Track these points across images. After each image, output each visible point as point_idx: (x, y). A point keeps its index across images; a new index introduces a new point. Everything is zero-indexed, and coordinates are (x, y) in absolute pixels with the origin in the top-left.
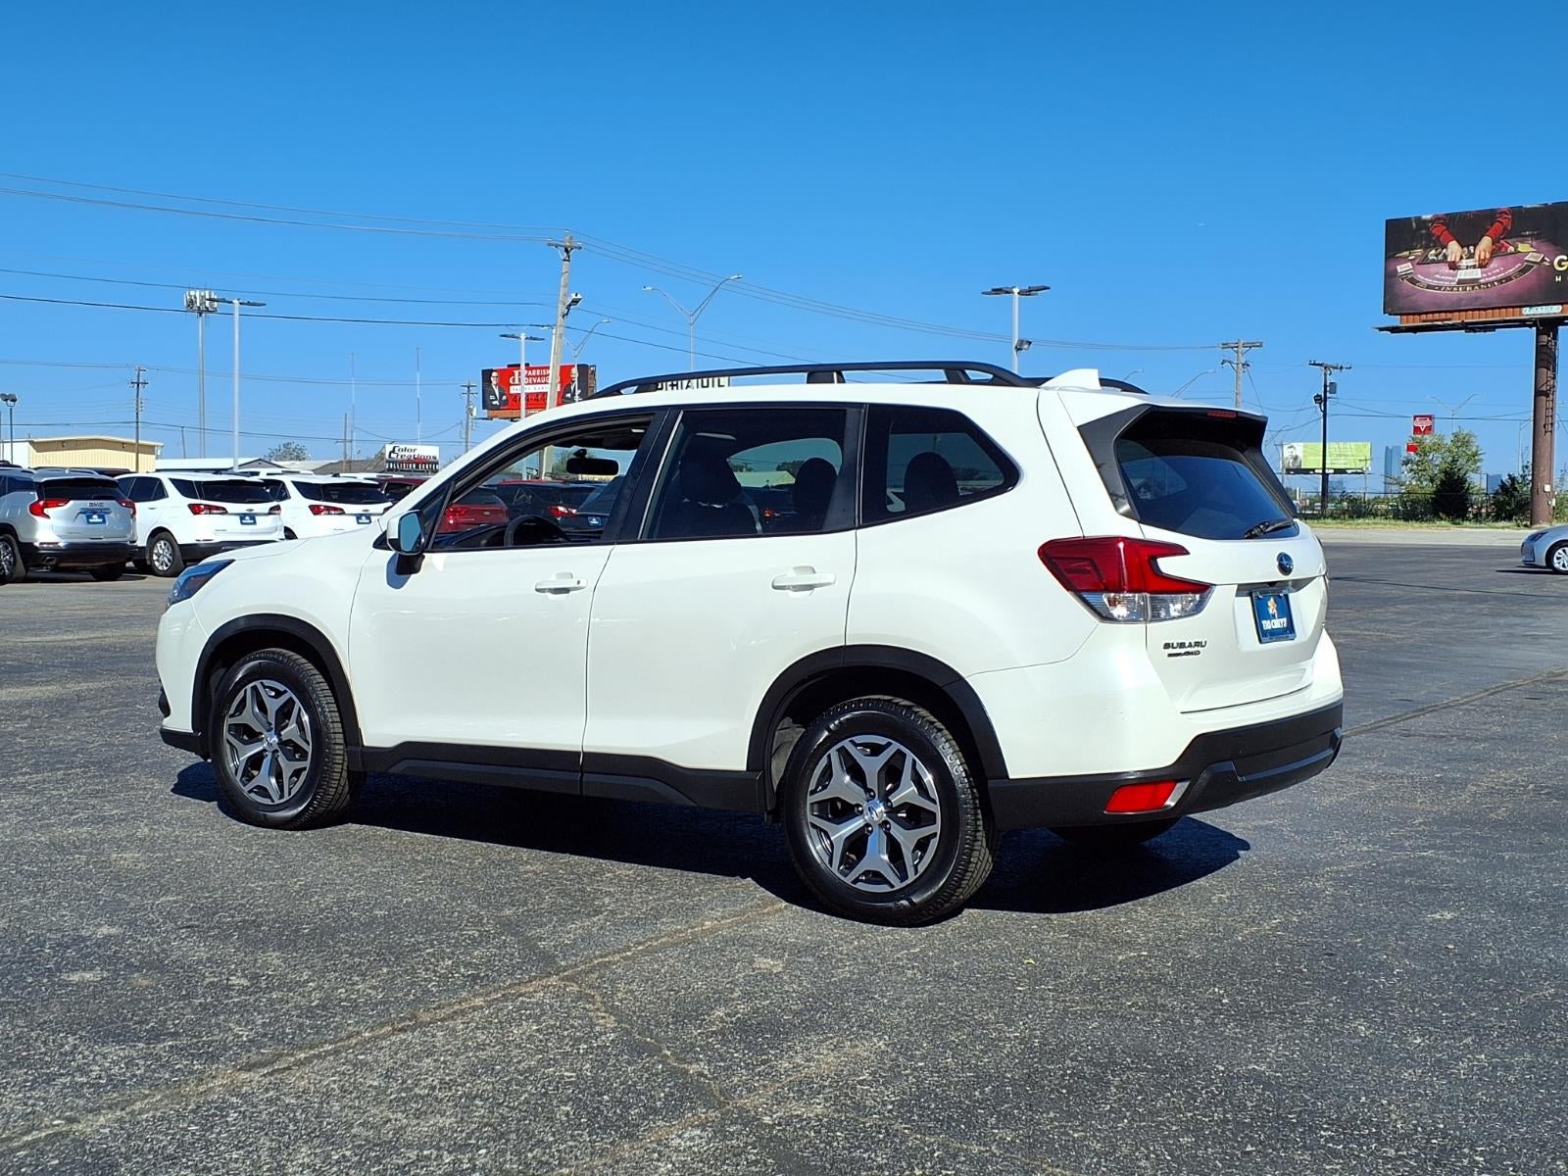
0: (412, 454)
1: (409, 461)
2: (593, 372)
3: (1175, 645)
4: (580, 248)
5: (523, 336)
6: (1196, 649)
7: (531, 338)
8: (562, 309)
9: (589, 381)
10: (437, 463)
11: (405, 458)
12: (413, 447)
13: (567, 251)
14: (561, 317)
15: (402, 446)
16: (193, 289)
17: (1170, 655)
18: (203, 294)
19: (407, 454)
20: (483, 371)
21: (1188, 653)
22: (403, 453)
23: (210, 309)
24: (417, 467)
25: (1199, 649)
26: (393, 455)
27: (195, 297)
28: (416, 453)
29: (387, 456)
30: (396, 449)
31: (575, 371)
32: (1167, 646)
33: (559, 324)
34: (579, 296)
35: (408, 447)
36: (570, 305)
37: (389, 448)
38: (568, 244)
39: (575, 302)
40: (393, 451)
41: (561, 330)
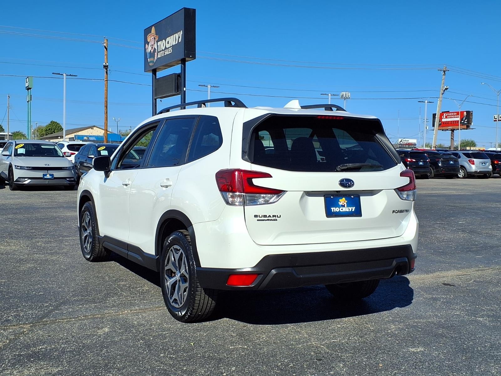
0: (407, 142)
1: (406, 144)
2: (472, 113)
3: (261, 216)
4: (449, 70)
5: (426, 102)
6: (274, 218)
7: (429, 102)
8: (442, 92)
9: (470, 116)
10: (416, 145)
11: (405, 143)
12: (408, 140)
13: (444, 72)
14: (441, 95)
15: (404, 140)
16: (343, 92)
17: (258, 220)
18: (346, 93)
19: (406, 142)
20: (433, 114)
21: (267, 220)
22: (404, 142)
23: (348, 98)
24: (409, 146)
25: (277, 218)
26: (401, 142)
27: (344, 94)
28: (409, 142)
29: (399, 143)
30: (402, 141)
31: (465, 113)
32: (256, 216)
33: (440, 97)
34: (448, 87)
35: (406, 140)
36: (444, 90)
37: (400, 140)
38: (445, 69)
39: (446, 89)
40: (401, 141)
41: (441, 99)
